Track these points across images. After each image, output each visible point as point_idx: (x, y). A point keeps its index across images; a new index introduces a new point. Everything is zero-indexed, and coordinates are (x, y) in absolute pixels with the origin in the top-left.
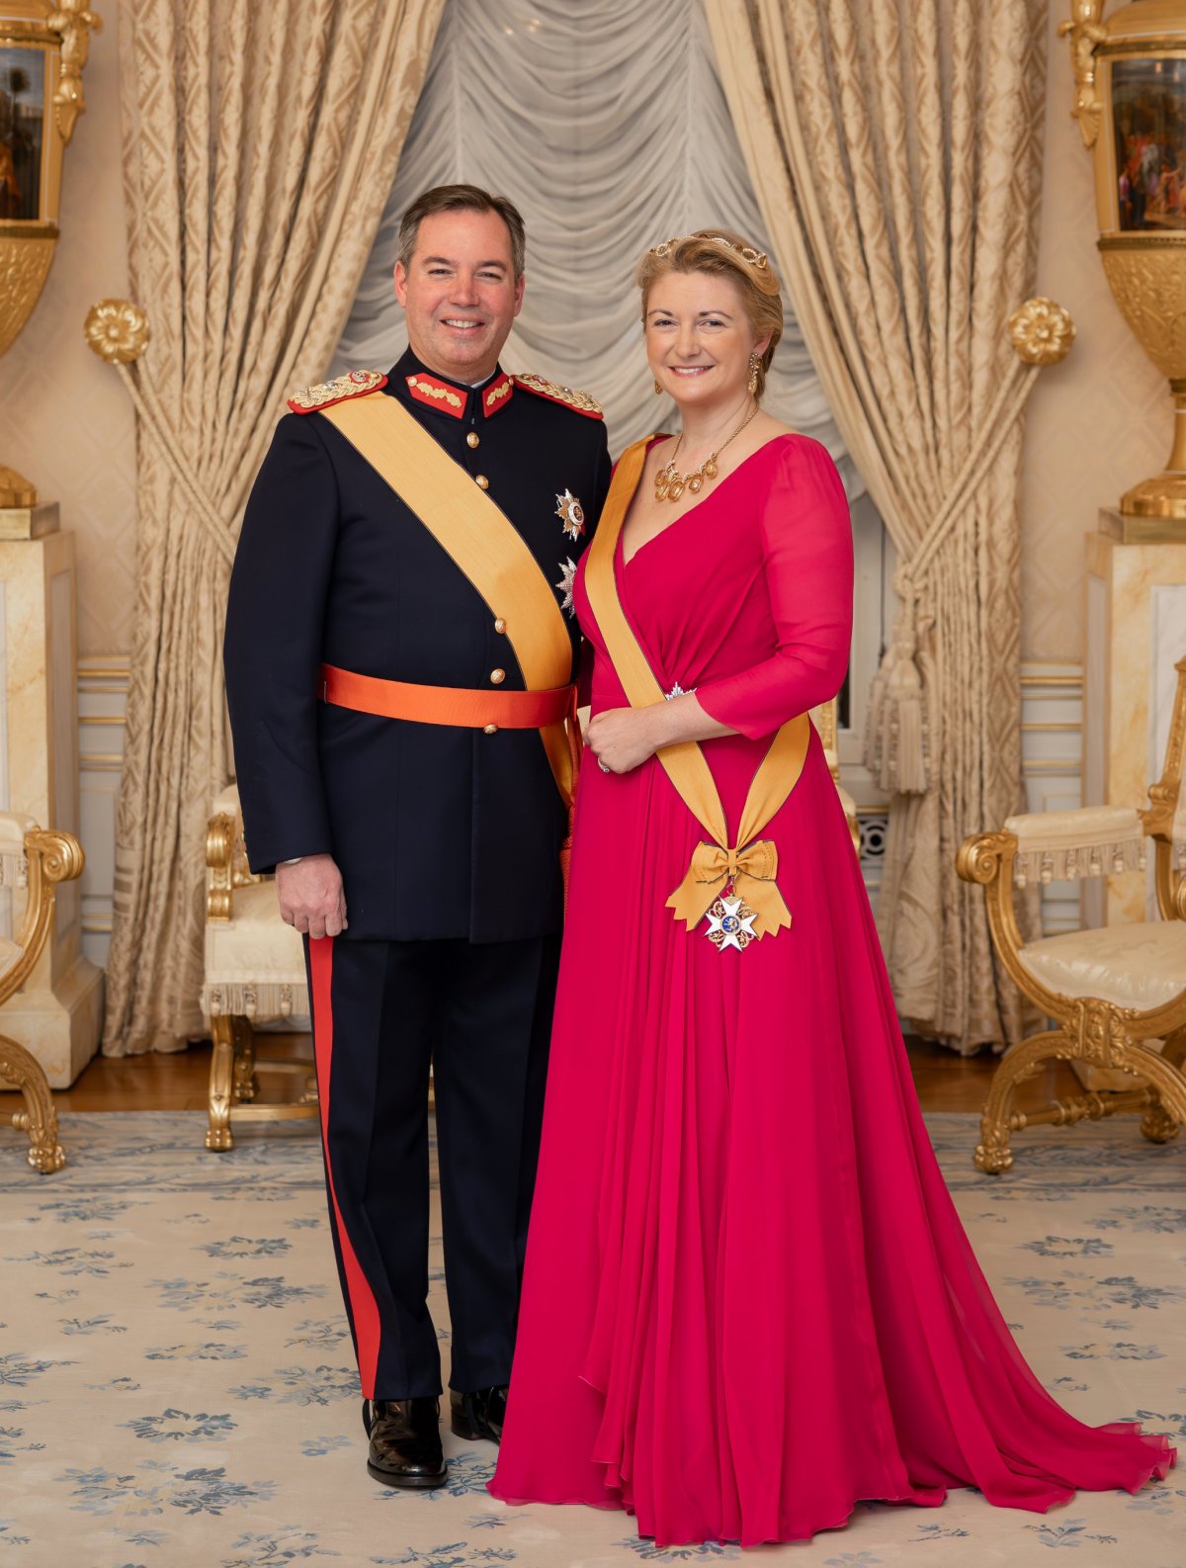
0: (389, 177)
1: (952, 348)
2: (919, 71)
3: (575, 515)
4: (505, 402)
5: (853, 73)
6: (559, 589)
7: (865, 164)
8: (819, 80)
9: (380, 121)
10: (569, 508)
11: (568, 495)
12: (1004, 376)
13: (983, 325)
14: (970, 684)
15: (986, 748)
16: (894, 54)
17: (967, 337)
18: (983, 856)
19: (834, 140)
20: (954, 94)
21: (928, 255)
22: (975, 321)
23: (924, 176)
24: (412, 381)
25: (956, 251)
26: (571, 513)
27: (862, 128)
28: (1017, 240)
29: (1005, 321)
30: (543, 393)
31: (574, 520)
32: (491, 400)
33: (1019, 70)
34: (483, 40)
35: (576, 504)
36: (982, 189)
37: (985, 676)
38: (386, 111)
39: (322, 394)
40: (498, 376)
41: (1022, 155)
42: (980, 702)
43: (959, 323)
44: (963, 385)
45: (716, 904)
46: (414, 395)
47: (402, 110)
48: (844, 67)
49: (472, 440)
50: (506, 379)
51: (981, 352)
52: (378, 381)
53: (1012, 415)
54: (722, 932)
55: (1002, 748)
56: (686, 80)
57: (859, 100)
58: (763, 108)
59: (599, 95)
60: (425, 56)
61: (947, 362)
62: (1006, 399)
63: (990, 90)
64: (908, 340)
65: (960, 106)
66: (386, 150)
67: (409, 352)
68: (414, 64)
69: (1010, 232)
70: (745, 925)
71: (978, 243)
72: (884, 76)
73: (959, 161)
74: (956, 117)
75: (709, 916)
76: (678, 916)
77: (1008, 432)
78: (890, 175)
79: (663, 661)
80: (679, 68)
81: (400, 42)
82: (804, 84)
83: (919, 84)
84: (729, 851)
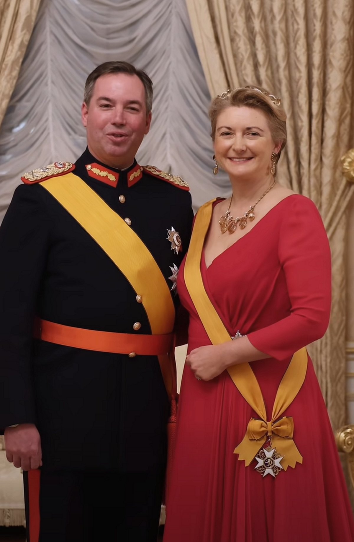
0: (15, 78)
1: (312, 173)
2: (296, 27)
3: (177, 240)
4: (139, 179)
5: (261, 27)
6: (170, 280)
7: (267, 75)
8: (243, 31)
9: (10, 48)
10: (174, 236)
11: (173, 229)
12: (338, 189)
13: (328, 161)
14: (321, 351)
15: (329, 385)
16: (282, 18)
17: (319, 168)
18: (347, 438)
19: (251, 62)
20: (314, 39)
21: (300, 124)
22: (324, 159)
23: (297, 82)
24: (89, 167)
25: (314, 122)
26: (175, 239)
27: (266, 57)
28: (345, 117)
29: (338, 160)
30: (158, 175)
31: (177, 243)
32: (131, 178)
33: (348, 27)
34: (63, 7)
35: (178, 235)
36: (327, 89)
37: (329, 347)
38: (13, 43)
39: (40, 174)
40: (135, 165)
41: (349, 72)
42: (326, 361)
43: (316, 160)
44: (317, 193)
45: (260, 452)
46: (90, 174)
47: (22, 42)
48: (257, 24)
49: (122, 198)
50: (140, 167)
51: (327, 176)
52: (70, 167)
53: (342, 209)
54: (264, 467)
55: (337, 385)
56: (170, 30)
57: (264, 41)
58: (214, 45)
59: (125, 37)
60: (34, 14)
61: (309, 181)
62: (339, 201)
63: (333, 38)
64: (289, 168)
65: (317, 46)
66: (14, 62)
67: (87, 151)
68: (28, 18)
69: (342, 113)
70: (277, 462)
71: (325, 118)
72: (277, 29)
73: (316, 74)
74: (315, 52)
75: (257, 459)
76: (240, 459)
77: (341, 218)
78: (280, 82)
79: (231, 320)
80: (167, 24)
81: (21, 6)
82: (235, 32)
83: (296, 34)
84: (267, 422)
